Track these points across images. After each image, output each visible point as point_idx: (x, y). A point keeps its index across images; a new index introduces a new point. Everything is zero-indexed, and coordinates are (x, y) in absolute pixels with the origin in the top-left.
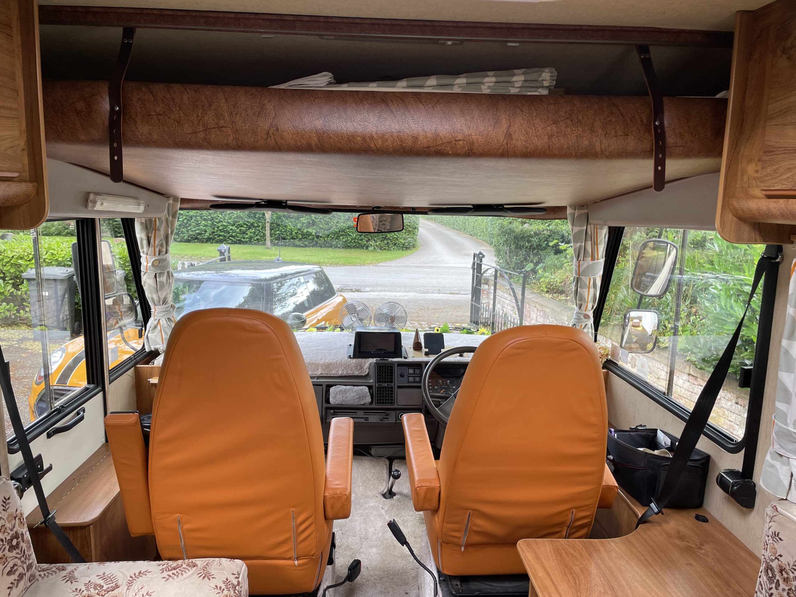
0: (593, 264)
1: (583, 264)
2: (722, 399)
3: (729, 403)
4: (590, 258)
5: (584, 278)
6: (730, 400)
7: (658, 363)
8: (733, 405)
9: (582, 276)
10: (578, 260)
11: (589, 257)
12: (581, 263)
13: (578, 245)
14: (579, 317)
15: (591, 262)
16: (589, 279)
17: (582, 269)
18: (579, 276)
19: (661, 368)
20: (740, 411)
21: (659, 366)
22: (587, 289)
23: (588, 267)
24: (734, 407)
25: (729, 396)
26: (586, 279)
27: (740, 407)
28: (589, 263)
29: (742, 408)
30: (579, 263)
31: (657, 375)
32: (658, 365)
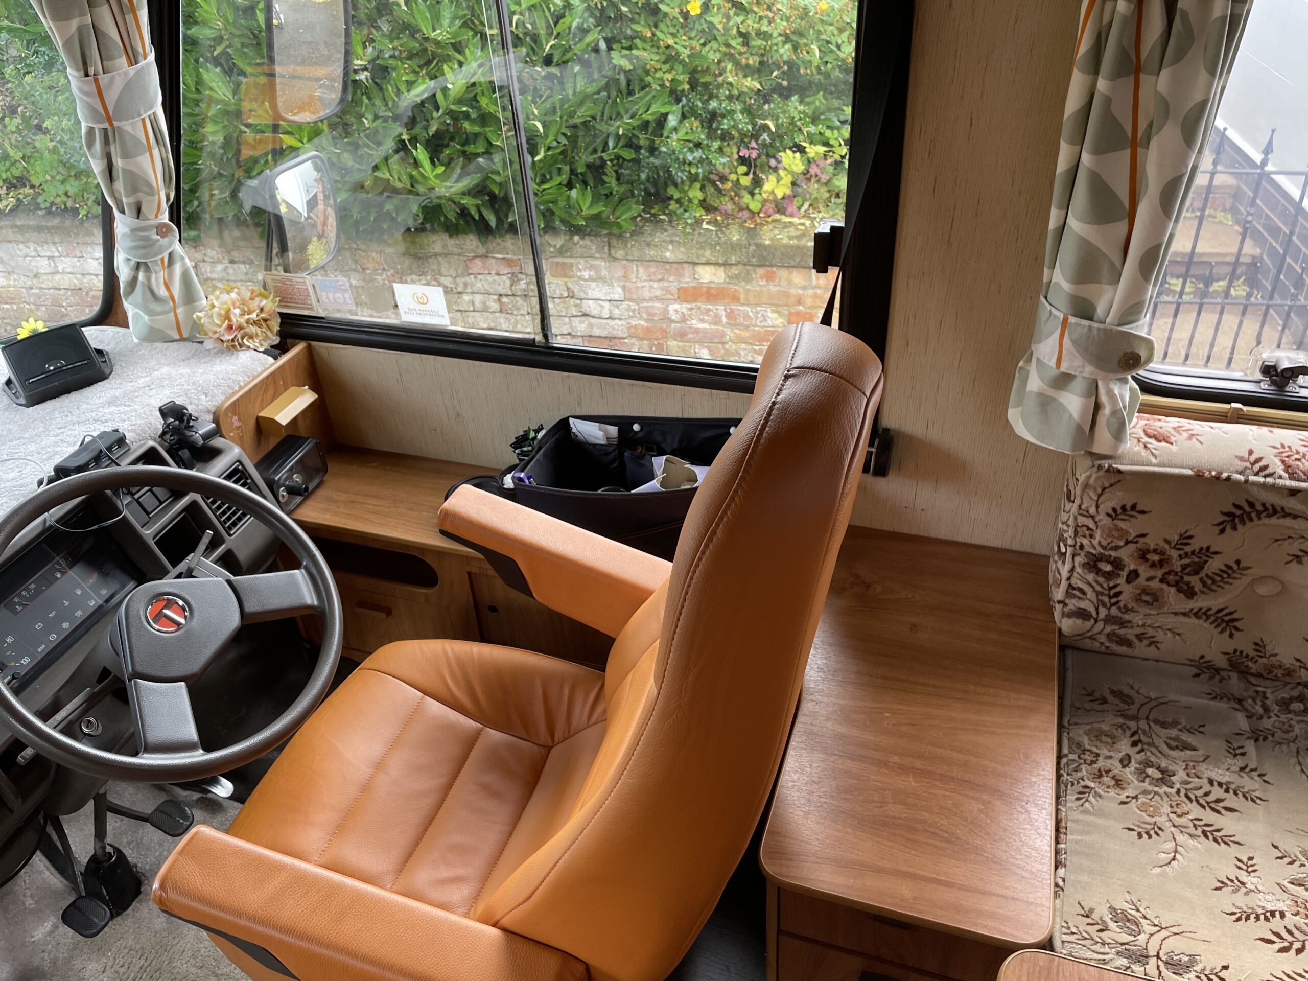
0: (138, 73)
1: (112, 80)
2: (201, 264)
3: (219, 267)
4: (124, 60)
5: (126, 126)
6: (219, 262)
7: (21, 246)
8: (227, 267)
9: (119, 120)
10: (87, 75)
11: (120, 57)
12: (104, 79)
13: (74, 24)
14: (147, 239)
15: (132, 71)
16: (141, 124)
17: (111, 99)
18: (111, 124)
19: (33, 254)
20: (246, 274)
21: (25, 250)
22: (147, 154)
23: (128, 86)
24: (231, 271)
25: (211, 255)
26: (133, 125)
27: (242, 266)
28: (126, 73)
29: (248, 266)
30: (96, 81)
31: (31, 271)
32: (21, 251)
